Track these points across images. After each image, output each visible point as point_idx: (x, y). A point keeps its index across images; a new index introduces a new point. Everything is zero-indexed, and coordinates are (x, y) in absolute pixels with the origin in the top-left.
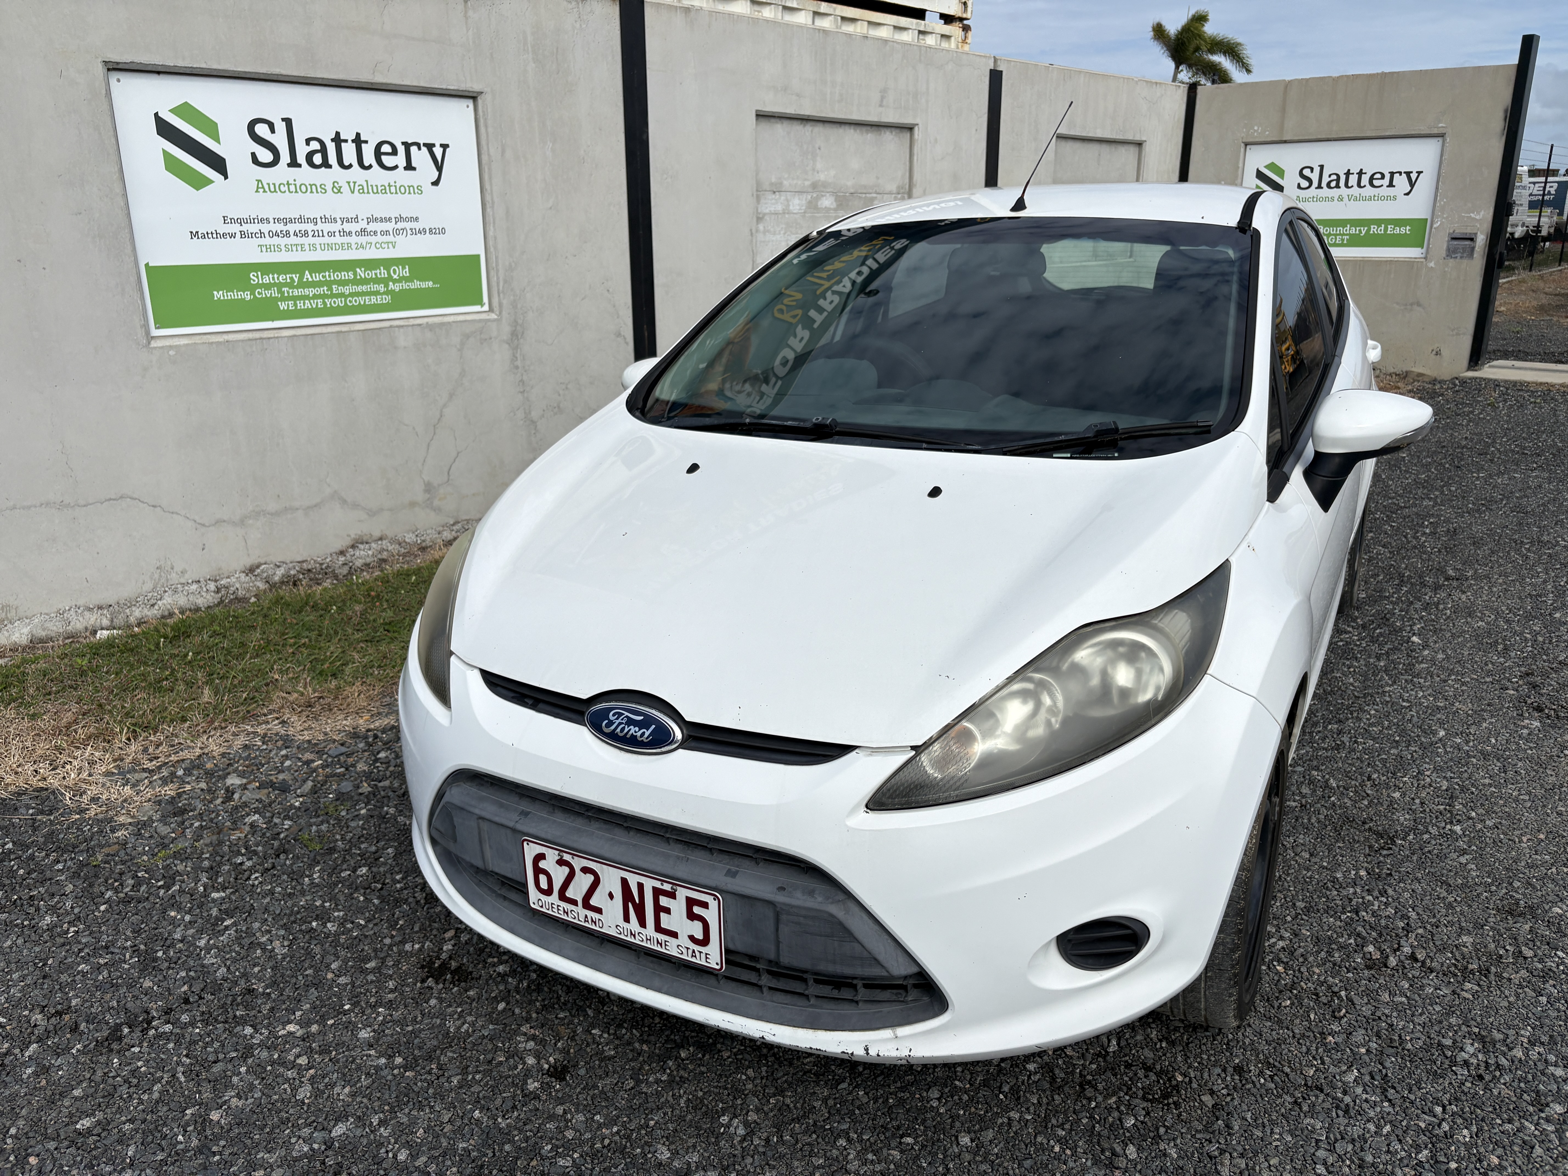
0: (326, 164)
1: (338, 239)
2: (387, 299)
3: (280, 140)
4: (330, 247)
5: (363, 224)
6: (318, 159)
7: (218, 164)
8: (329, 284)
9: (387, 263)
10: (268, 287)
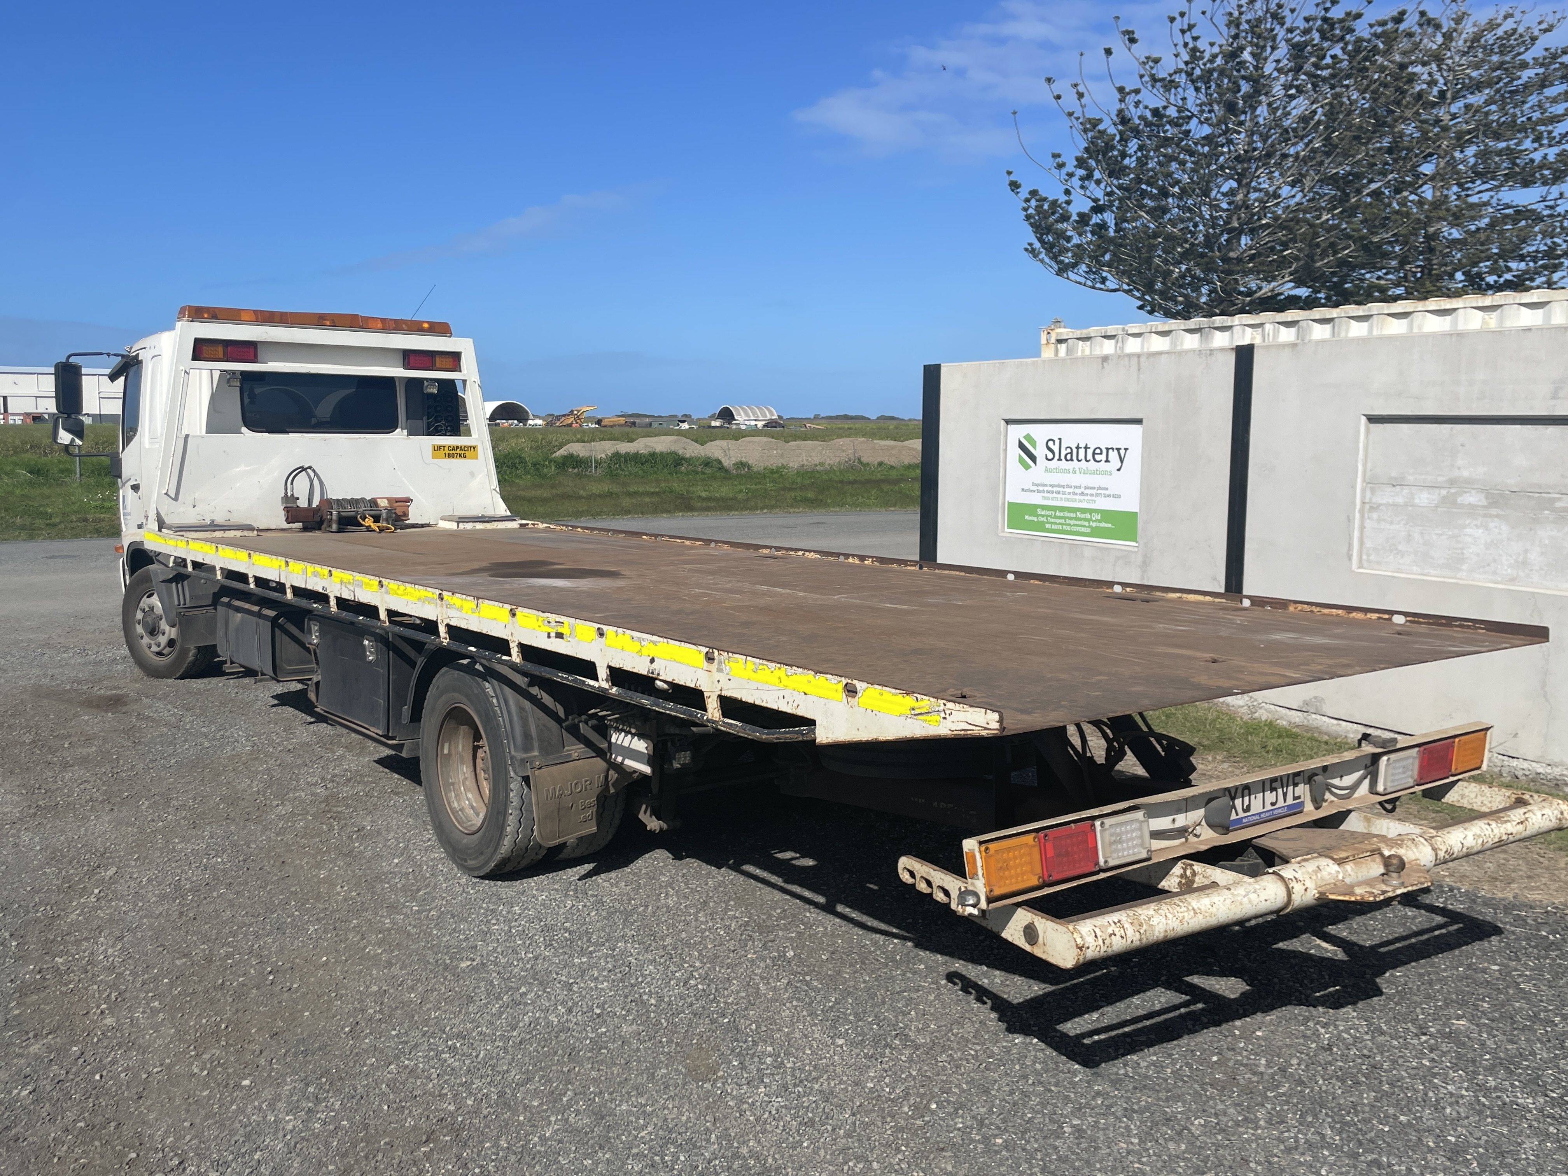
0: (1072, 460)
1: (1071, 496)
2: (1089, 530)
3: (1056, 448)
4: (1068, 500)
5: (1082, 490)
6: (1069, 457)
7: (1033, 458)
8: (1065, 518)
9: (1091, 511)
10: (1043, 516)
